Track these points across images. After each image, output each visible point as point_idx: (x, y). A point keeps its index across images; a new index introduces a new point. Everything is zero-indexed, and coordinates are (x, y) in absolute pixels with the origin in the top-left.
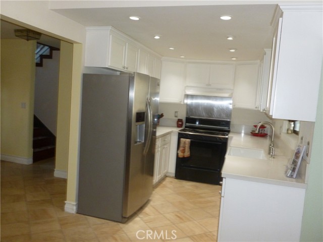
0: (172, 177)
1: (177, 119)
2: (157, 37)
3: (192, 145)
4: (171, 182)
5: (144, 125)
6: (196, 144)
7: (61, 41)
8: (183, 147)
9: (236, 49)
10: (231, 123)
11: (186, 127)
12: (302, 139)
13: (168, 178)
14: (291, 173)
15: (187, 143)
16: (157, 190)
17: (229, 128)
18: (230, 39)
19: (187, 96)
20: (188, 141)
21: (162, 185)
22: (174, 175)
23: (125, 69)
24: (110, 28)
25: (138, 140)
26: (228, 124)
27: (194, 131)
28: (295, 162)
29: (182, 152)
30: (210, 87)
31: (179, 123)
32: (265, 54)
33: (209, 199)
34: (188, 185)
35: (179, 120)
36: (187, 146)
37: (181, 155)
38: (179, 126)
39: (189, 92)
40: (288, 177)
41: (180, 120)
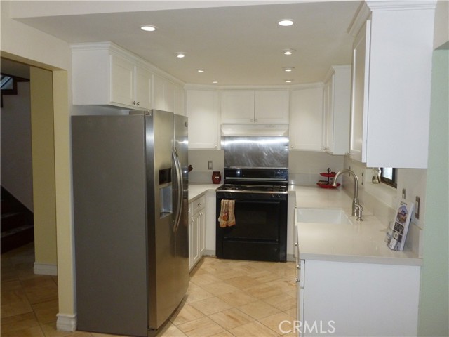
0: (212, 257)
1: (212, 171)
2: (181, 56)
3: (238, 207)
4: (213, 264)
5: (171, 188)
6: (243, 205)
7: (31, 67)
8: (225, 212)
9: (292, 68)
10: (289, 172)
11: (226, 182)
12: (404, 192)
13: (206, 258)
14: (397, 244)
15: (231, 205)
16: (195, 278)
17: (287, 180)
18: (288, 53)
19: (224, 138)
20: (232, 202)
21: (199, 270)
22: (215, 254)
23: (135, 105)
24: (108, 44)
25: (163, 210)
26: (284, 173)
27: (238, 187)
28: (399, 228)
29: (224, 220)
30: (256, 123)
31: (216, 178)
32: (333, 73)
33: (271, 284)
34: (237, 267)
35: (214, 172)
36: (231, 210)
37: (223, 223)
38: (215, 182)
39: (226, 133)
40: (392, 249)
41: (216, 174)
